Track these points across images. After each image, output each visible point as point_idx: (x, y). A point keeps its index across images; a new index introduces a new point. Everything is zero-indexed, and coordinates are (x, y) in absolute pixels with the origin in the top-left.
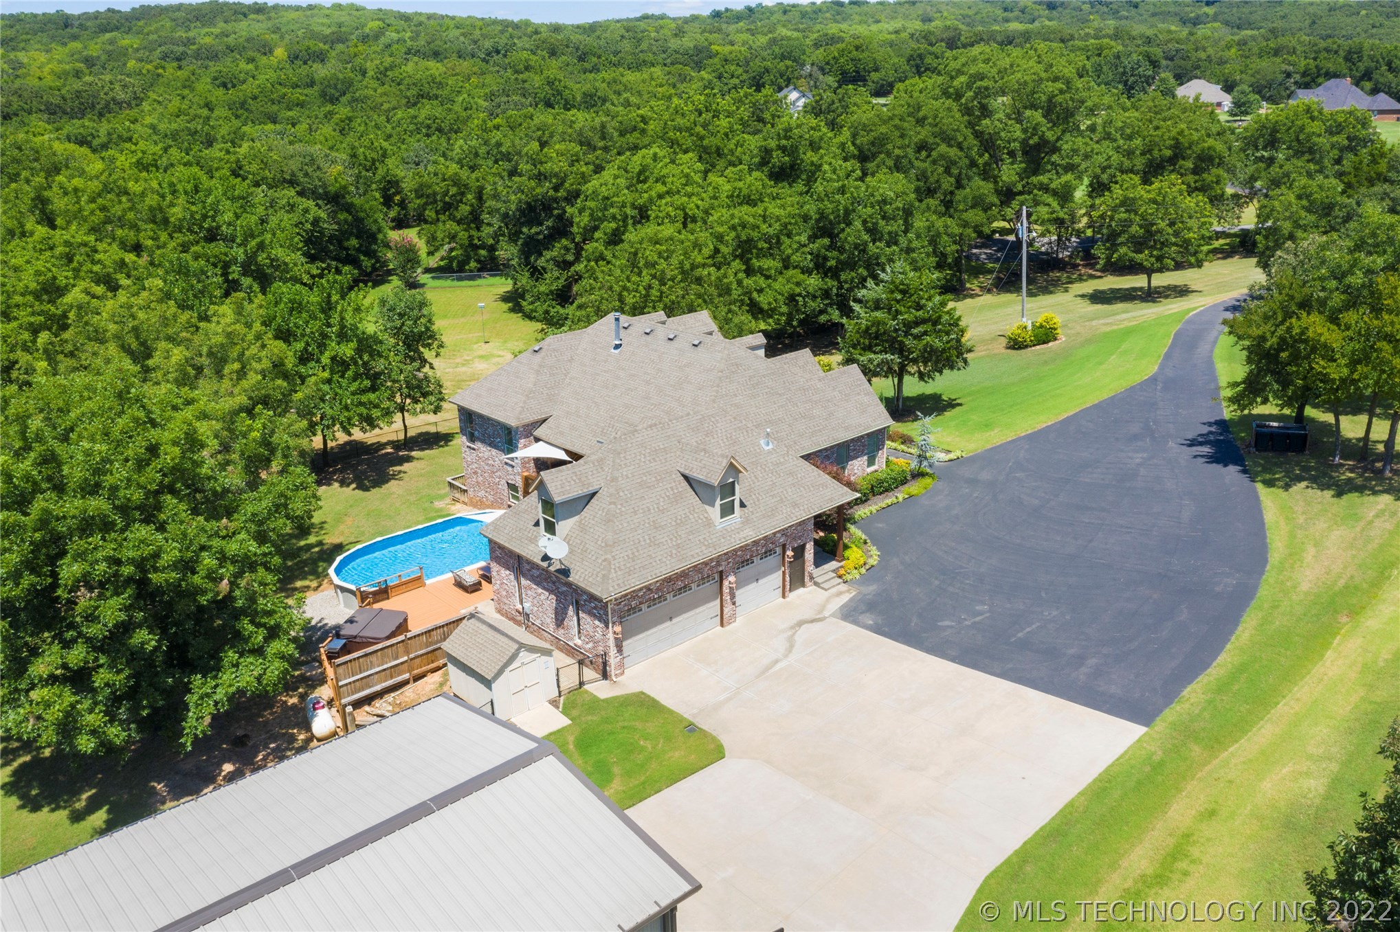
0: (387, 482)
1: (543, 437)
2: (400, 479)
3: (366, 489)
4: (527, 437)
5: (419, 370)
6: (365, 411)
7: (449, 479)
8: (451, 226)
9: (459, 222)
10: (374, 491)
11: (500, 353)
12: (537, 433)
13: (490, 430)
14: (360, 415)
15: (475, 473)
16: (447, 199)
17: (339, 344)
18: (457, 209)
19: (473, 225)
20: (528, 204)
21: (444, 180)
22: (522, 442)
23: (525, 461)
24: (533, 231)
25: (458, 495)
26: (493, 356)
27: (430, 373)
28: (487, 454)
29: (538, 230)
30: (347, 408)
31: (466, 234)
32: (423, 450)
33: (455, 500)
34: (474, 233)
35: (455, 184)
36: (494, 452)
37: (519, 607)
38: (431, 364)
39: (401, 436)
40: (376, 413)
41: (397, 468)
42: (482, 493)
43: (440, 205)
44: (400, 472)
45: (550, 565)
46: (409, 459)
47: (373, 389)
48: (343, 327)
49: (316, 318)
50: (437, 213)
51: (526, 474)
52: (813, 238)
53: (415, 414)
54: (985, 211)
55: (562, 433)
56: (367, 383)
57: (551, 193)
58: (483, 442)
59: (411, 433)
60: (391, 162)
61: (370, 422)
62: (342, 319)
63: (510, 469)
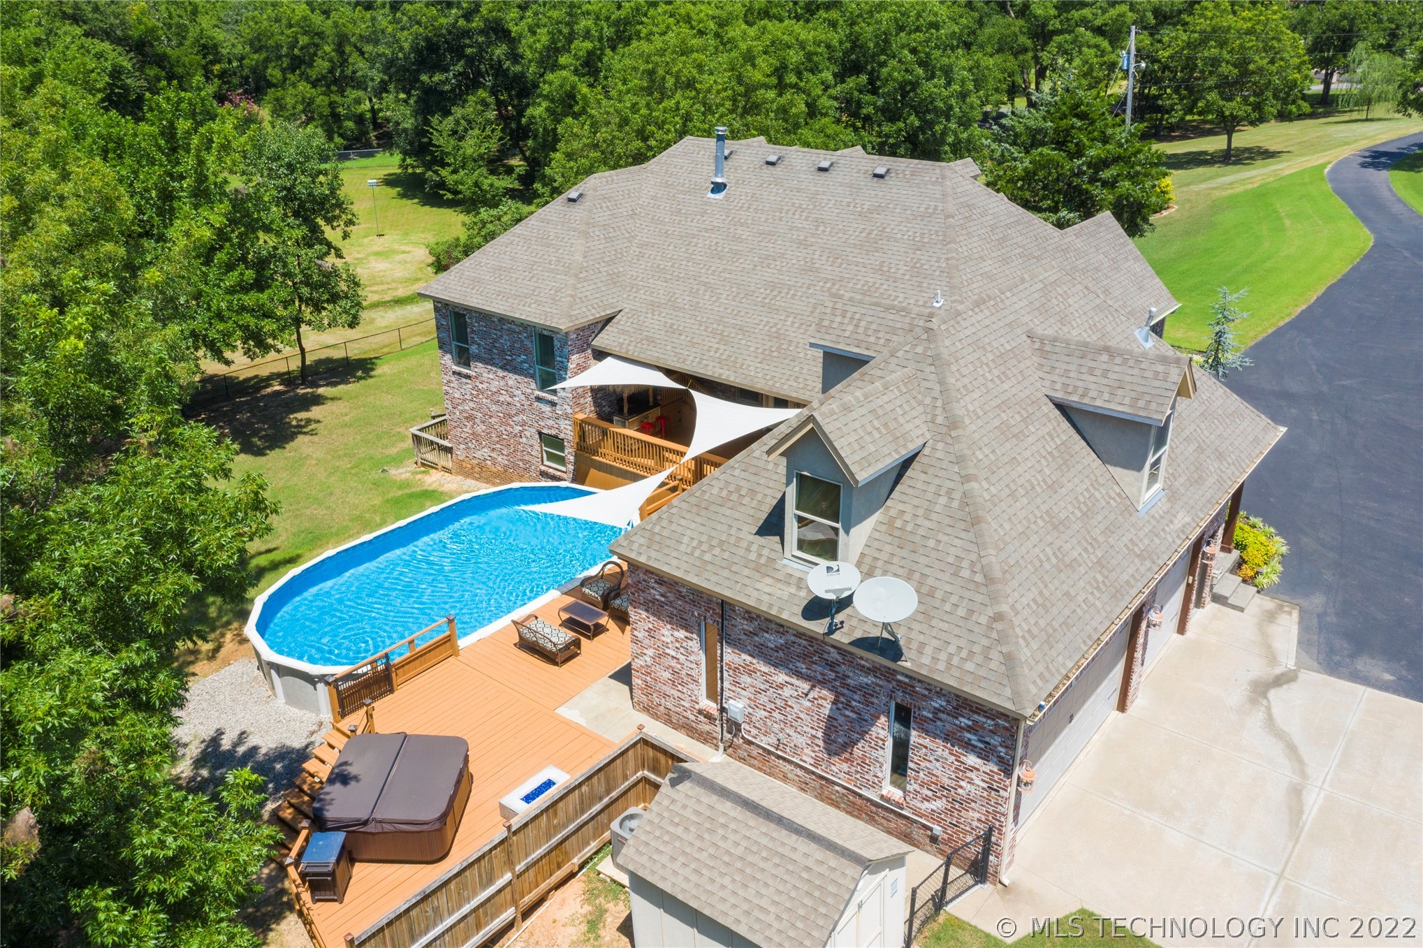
0: (292, 437)
1: (615, 349)
2: (312, 433)
3: (259, 452)
4: (582, 350)
5: (320, 258)
6: (251, 321)
7: (414, 430)
8: (304, 87)
9: (314, 85)
10: (274, 455)
11: (403, 248)
12: (601, 341)
13: (505, 341)
14: (245, 328)
15: (470, 418)
16: (296, 51)
17: (196, 207)
18: (310, 65)
19: (334, 88)
20: (427, 39)
21: (290, 26)
22: (575, 358)
23: (577, 393)
24: (436, 78)
25: (431, 457)
26: (394, 252)
27: (339, 263)
28: (495, 386)
29: (443, 77)
30: (220, 316)
31: (326, 99)
32: (334, 384)
33: (428, 466)
34: (337, 99)
35: (305, 33)
36: (512, 379)
37: (711, 707)
38: (337, 250)
39: (295, 365)
40: (268, 326)
41: (302, 415)
42: (484, 453)
43: (286, 62)
44: (309, 421)
45: (832, 630)
46: (318, 400)
47: (260, 285)
48: (201, 179)
49: (152, 162)
50: (283, 71)
51: (581, 416)
52: (841, 77)
53: (320, 328)
54: (1016, 55)
55: (651, 340)
56: (250, 274)
57: (461, 22)
58: (489, 361)
59: (309, 360)
60: (205, 22)
61: (258, 342)
62: (201, 162)
63: (546, 409)
